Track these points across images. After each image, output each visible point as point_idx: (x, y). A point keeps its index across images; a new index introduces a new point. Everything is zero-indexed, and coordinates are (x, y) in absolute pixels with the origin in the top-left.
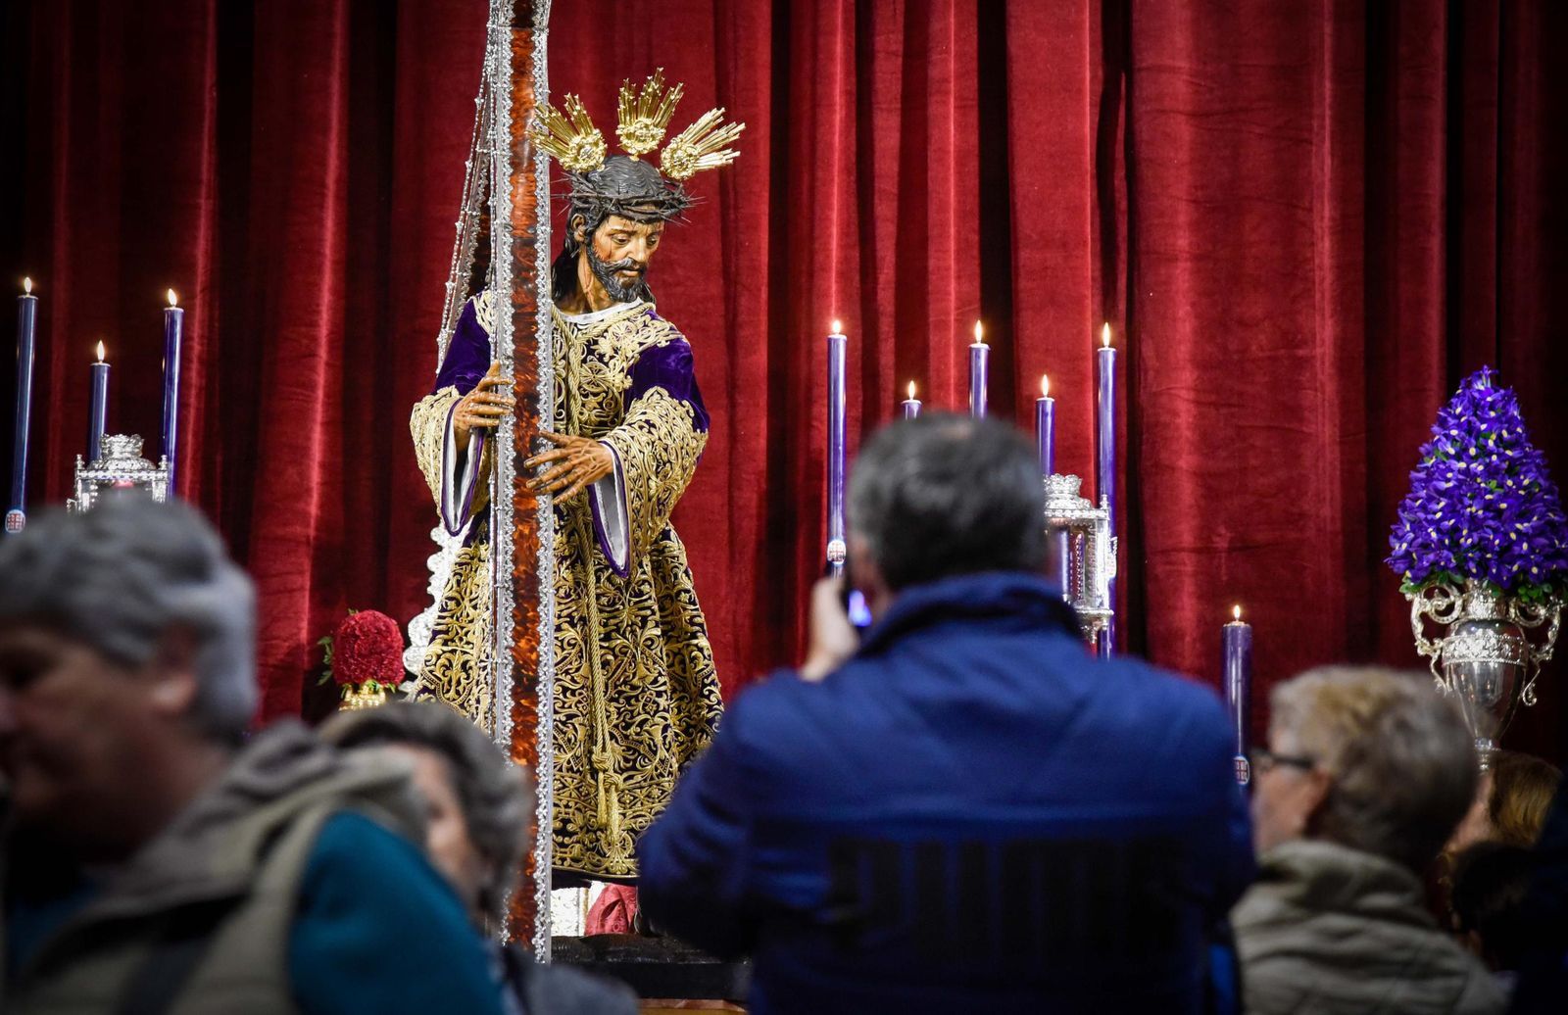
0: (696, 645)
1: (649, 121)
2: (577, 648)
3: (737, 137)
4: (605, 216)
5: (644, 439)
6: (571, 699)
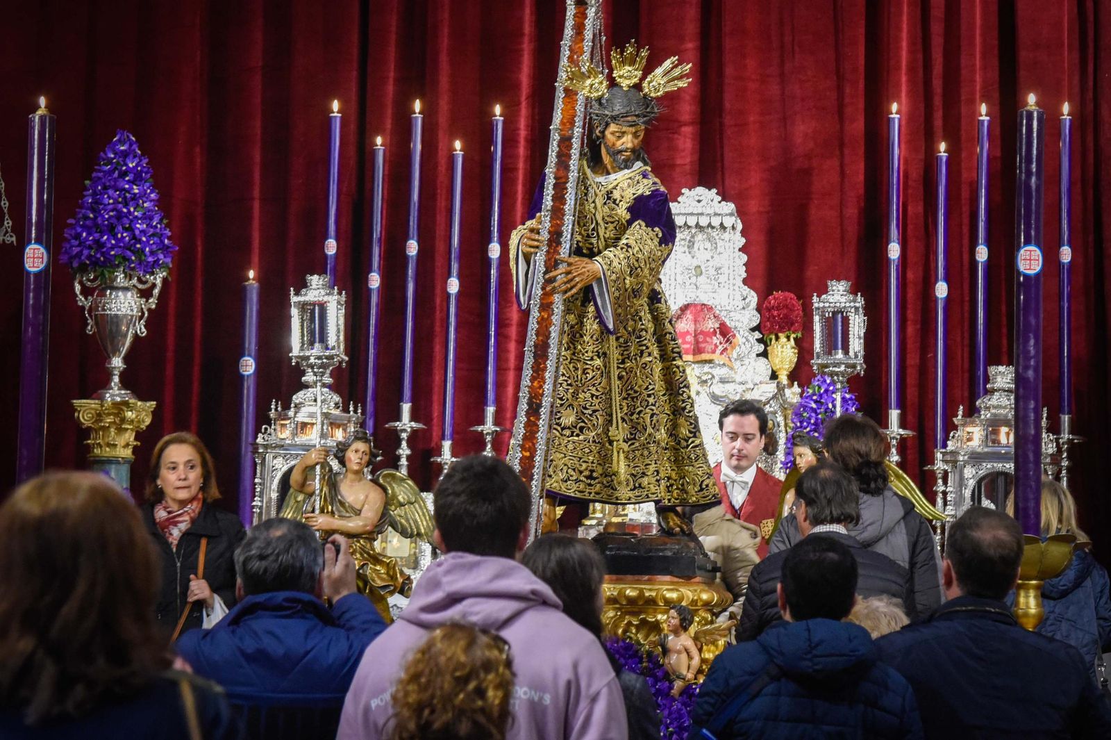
1: (630, 69)
2: (601, 371)
3: (688, 71)
5: (622, 256)
6: (596, 401)
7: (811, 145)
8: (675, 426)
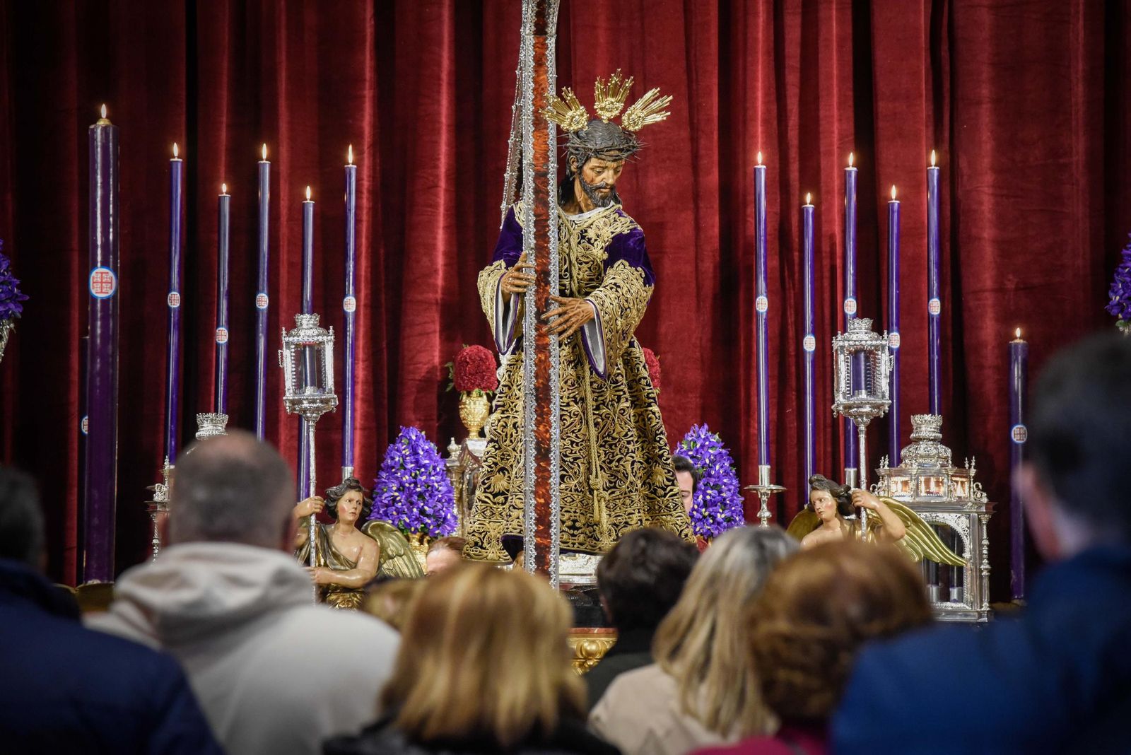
0: (651, 411)
1: (613, 100)
2: (579, 417)
3: (668, 104)
4: (588, 159)
6: (576, 449)
7: (665, 197)
8: (649, 474)
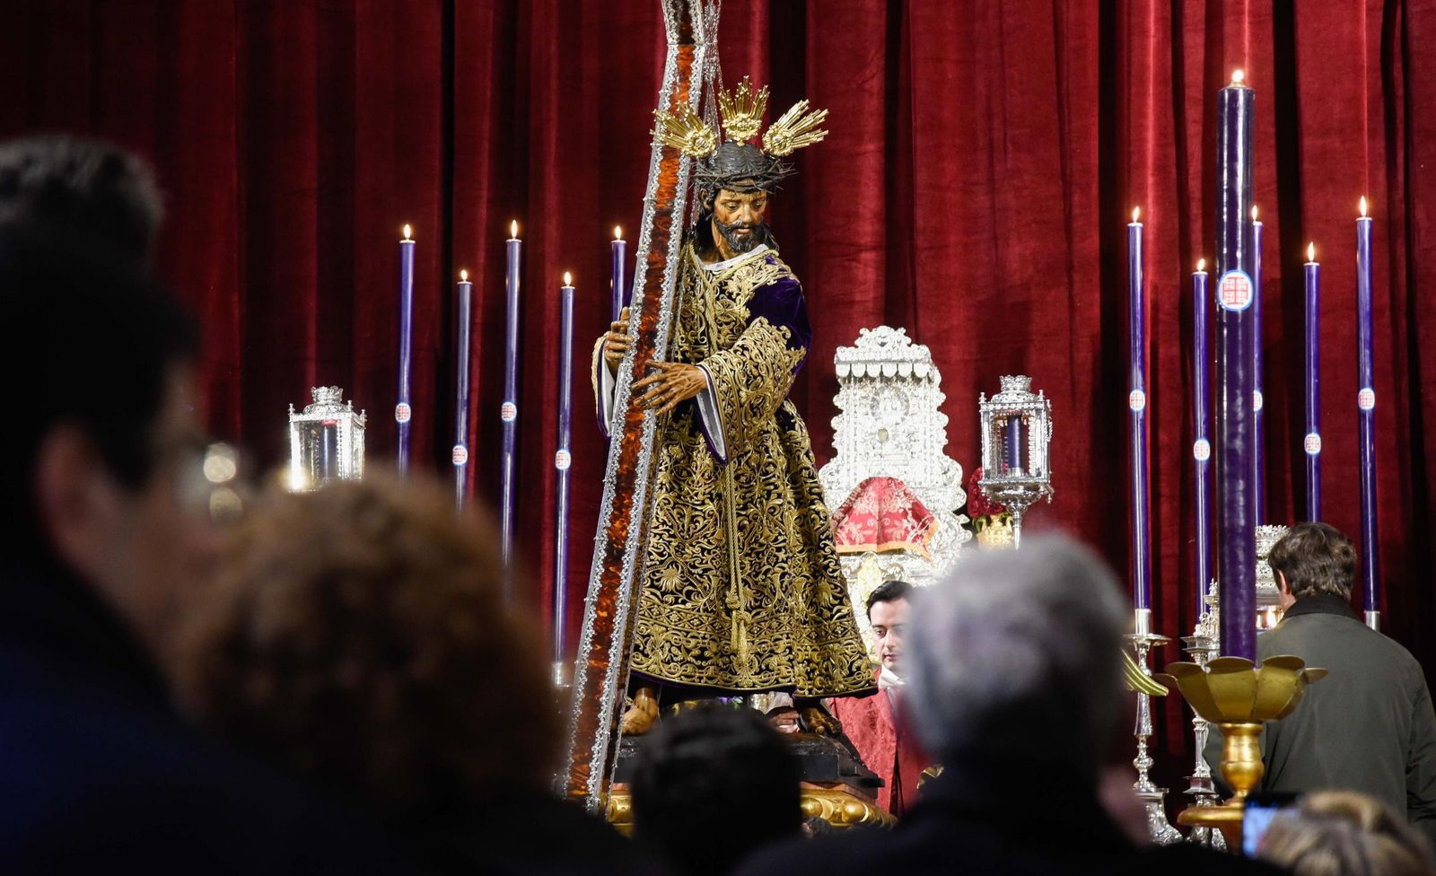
5: (735, 361)
6: (708, 557)
7: (1031, 270)
